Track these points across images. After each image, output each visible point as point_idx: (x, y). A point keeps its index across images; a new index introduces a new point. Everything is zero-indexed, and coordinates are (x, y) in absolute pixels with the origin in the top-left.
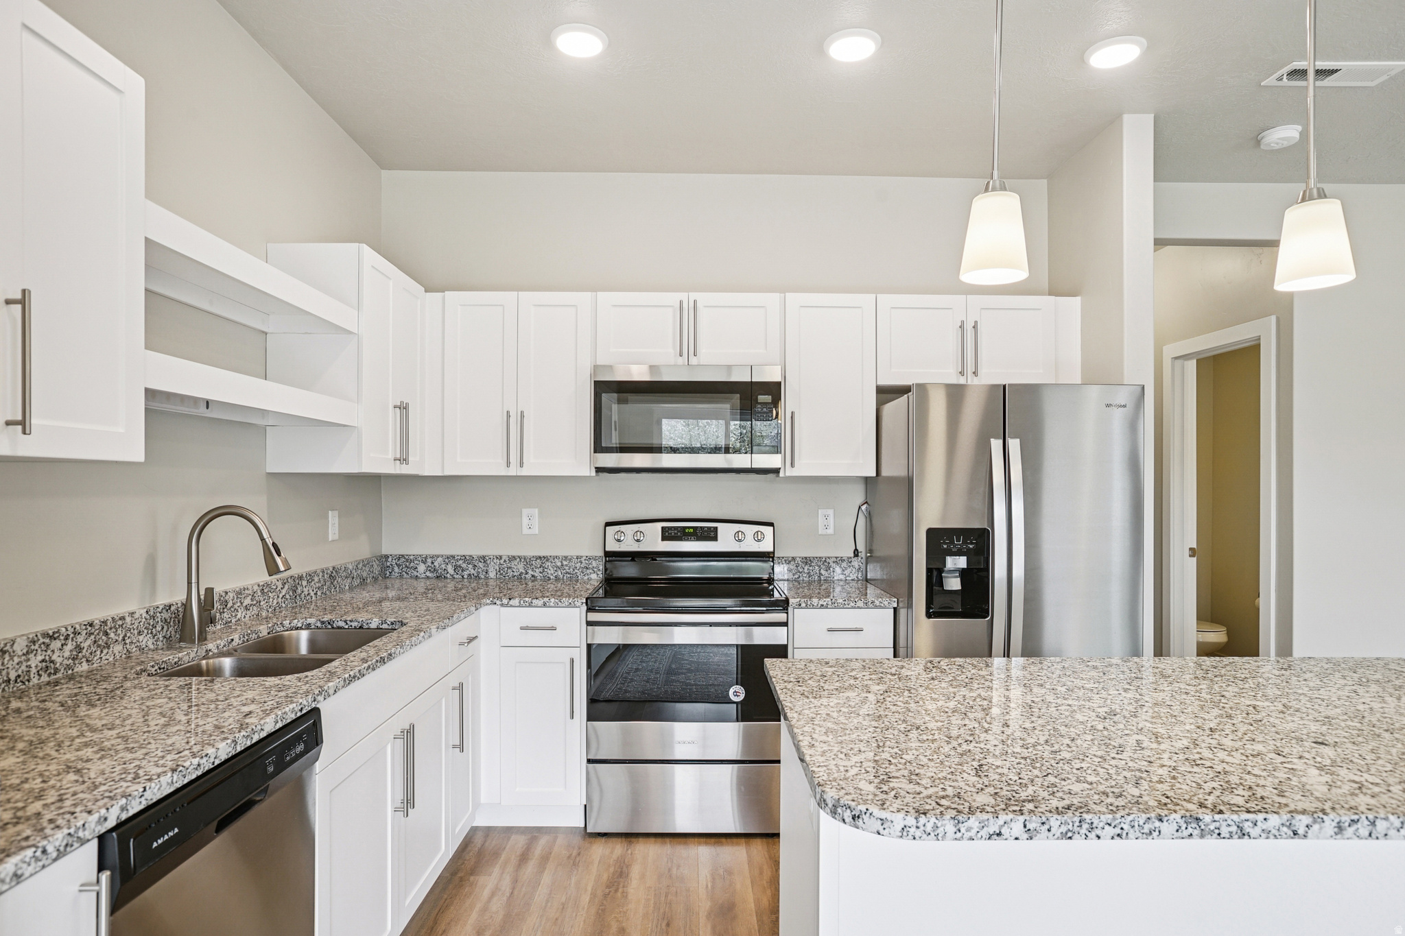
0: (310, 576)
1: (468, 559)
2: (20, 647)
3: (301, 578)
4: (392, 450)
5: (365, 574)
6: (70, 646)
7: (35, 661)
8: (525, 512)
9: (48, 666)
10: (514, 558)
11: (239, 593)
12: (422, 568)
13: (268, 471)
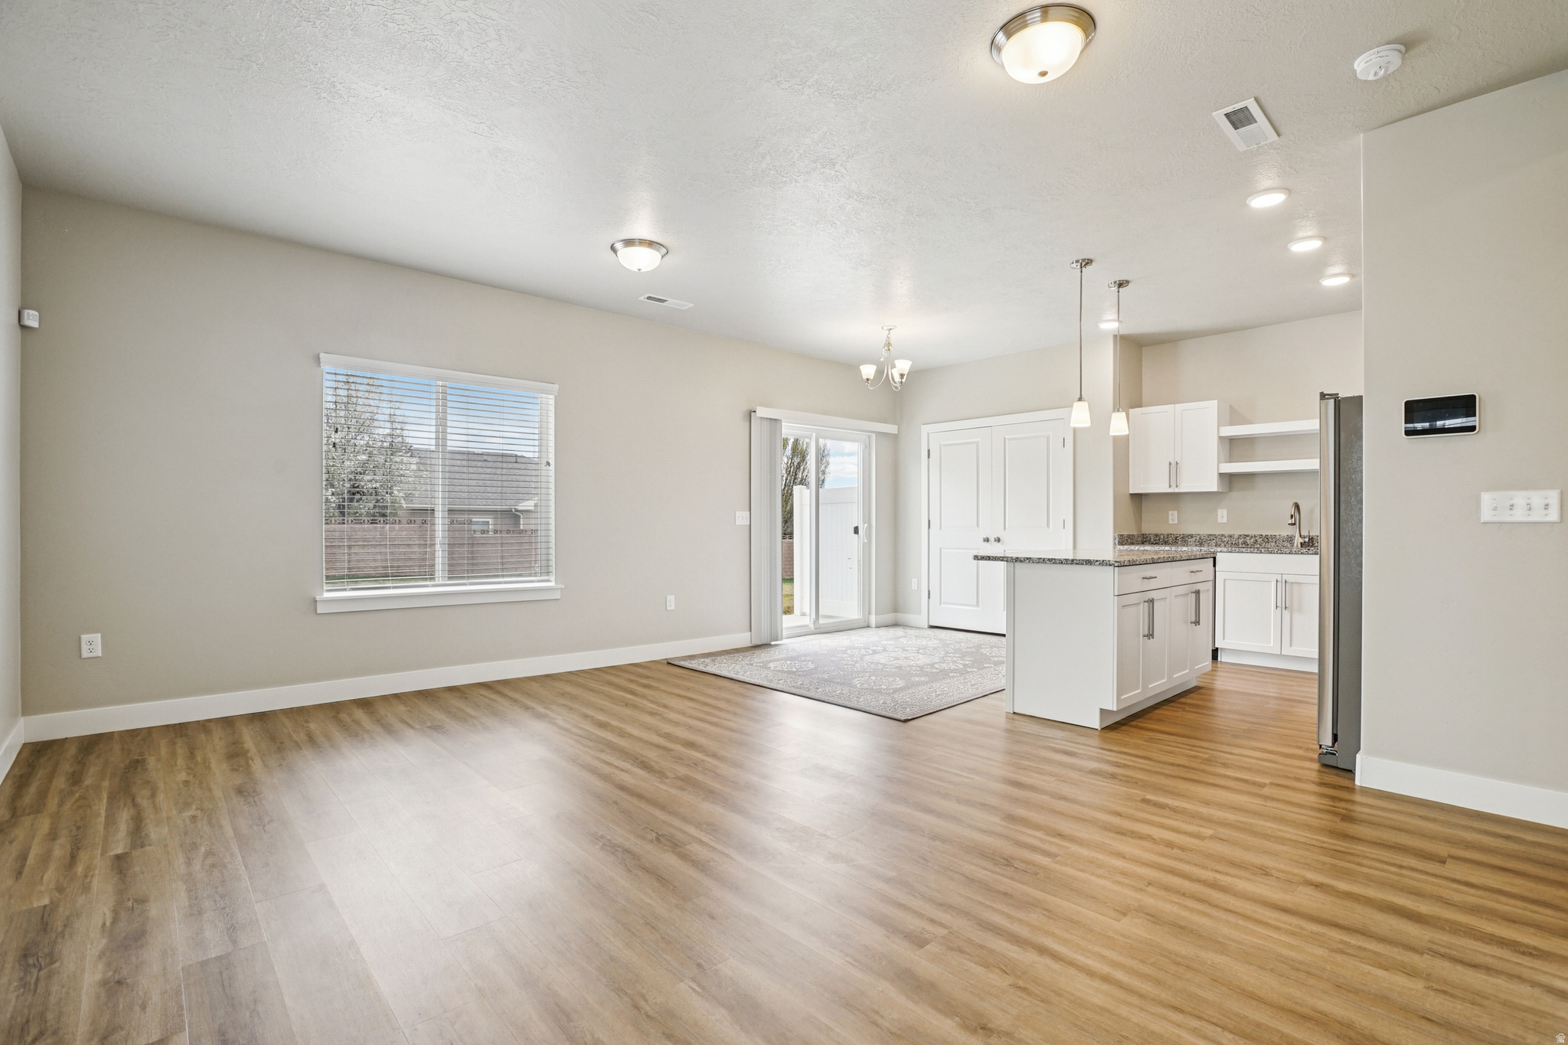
2: (1236, 537)
6: (1252, 540)
7: (1241, 541)
9: (1245, 543)
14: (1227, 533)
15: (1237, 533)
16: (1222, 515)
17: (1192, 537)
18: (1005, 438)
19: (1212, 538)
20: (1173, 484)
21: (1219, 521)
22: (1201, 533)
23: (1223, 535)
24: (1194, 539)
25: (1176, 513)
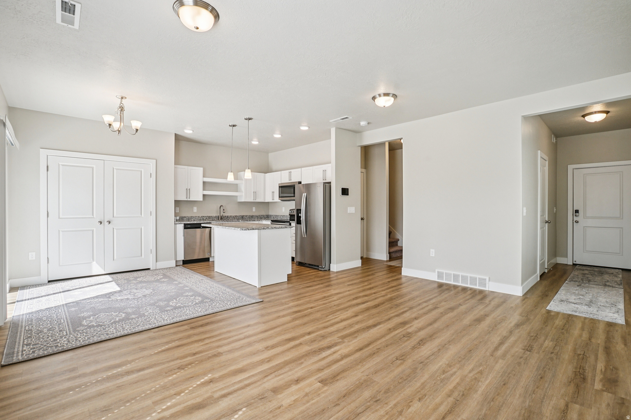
0: (246, 216)
1: (276, 216)
2: (200, 217)
3: (244, 216)
4: (252, 198)
5: (262, 217)
6: (205, 218)
7: (202, 218)
8: (283, 208)
9: (203, 219)
10: (281, 216)
11: (231, 216)
12: (272, 217)
13: (238, 201)
14: (197, 216)
15: (200, 216)
16: (195, 209)
17: (185, 218)
18: (113, 168)
19: (192, 217)
20: (188, 197)
21: (194, 211)
22: (189, 216)
23: (196, 217)
24: (186, 218)
25: (178, 208)
